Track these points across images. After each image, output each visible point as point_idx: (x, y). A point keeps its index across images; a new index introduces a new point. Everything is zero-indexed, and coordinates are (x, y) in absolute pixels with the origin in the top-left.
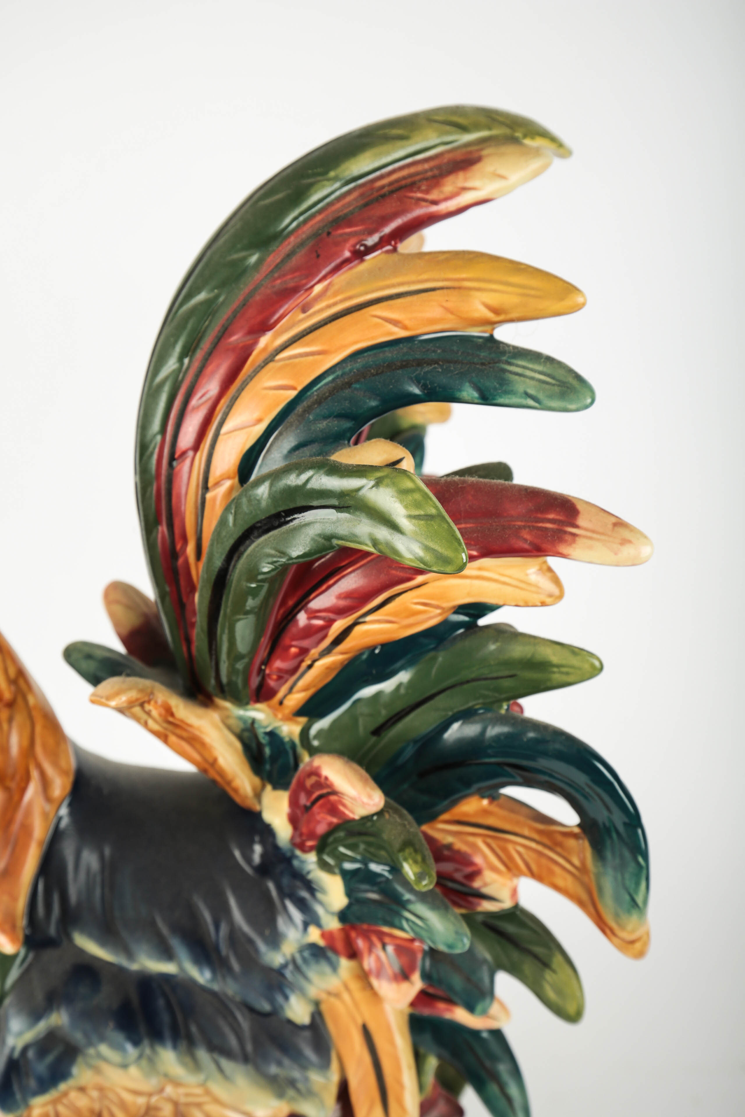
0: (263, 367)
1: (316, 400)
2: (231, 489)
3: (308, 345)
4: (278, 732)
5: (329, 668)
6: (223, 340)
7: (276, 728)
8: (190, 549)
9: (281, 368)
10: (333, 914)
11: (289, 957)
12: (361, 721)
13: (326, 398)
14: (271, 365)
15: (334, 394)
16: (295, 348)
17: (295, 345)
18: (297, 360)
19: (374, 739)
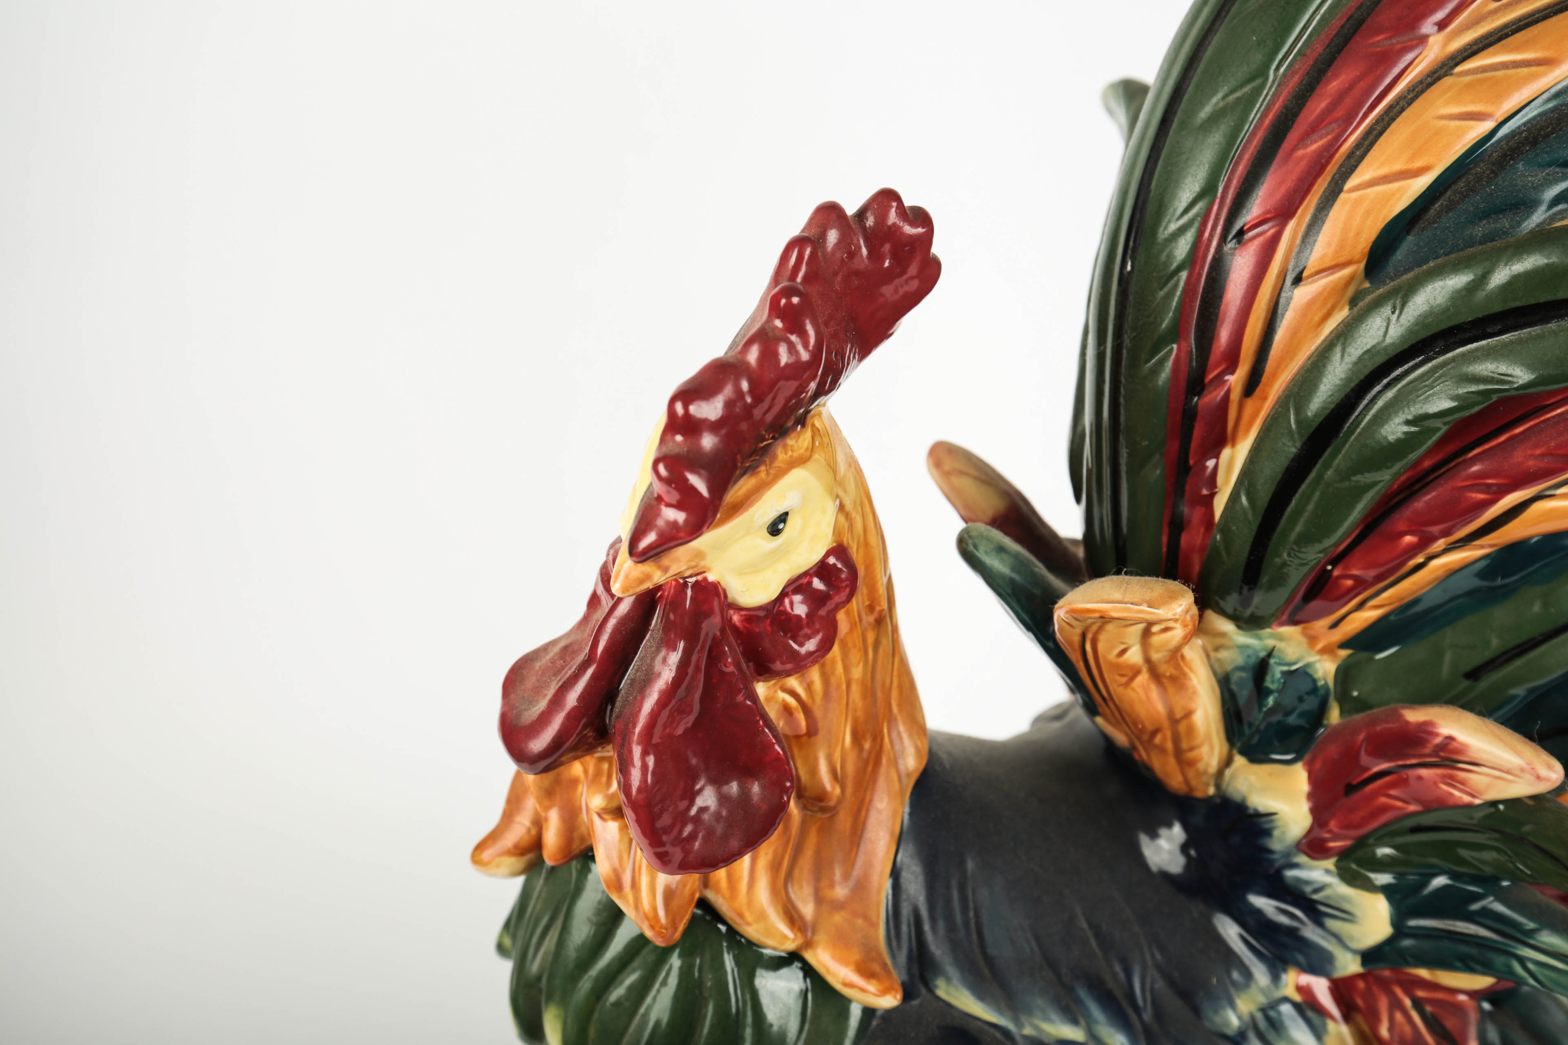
0: (1430, 85)
1: (1526, 138)
2: (1351, 279)
3: (1517, 49)
4: (1310, 671)
5: (1453, 573)
6: (1357, 38)
7: (1308, 665)
8: (1236, 380)
9: (1470, 86)
10: (1354, 952)
11: (1246, 1017)
12: (1448, 657)
13: (1547, 136)
14: (1447, 81)
15: (1561, 130)
16: (1494, 54)
17: (1492, 49)
18: (1500, 73)
19: (1466, 683)
